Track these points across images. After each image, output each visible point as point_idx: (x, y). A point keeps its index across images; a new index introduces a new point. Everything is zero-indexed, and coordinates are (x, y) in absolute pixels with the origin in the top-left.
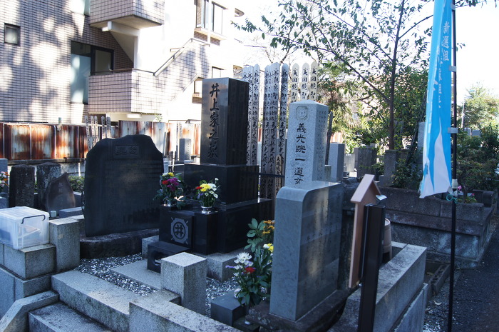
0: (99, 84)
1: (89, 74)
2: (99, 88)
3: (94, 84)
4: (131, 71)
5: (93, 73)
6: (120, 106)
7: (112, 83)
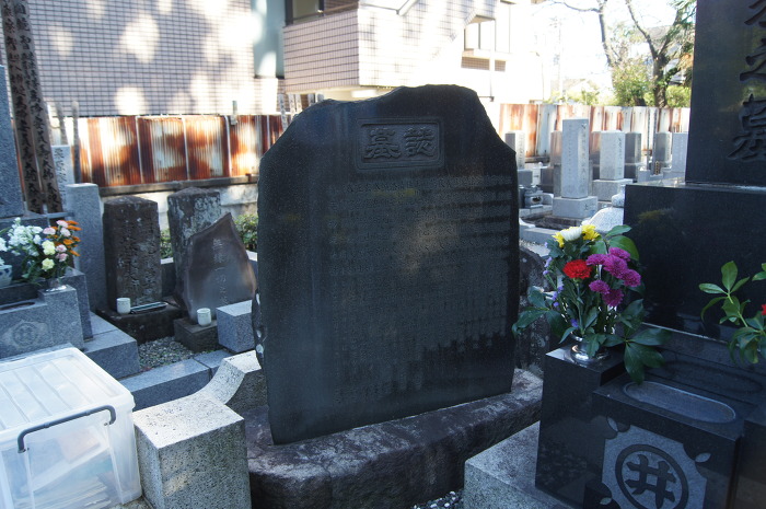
0: (301, 39)
1: (284, 24)
2: (302, 46)
3: (293, 41)
4: (355, 8)
5: (289, 21)
6: (339, 76)
7: (324, 35)
